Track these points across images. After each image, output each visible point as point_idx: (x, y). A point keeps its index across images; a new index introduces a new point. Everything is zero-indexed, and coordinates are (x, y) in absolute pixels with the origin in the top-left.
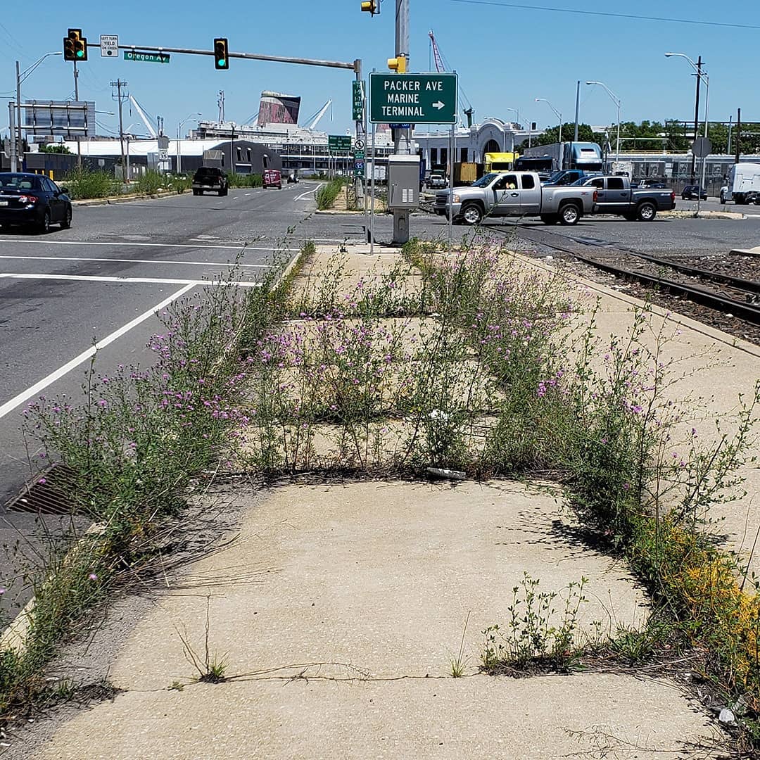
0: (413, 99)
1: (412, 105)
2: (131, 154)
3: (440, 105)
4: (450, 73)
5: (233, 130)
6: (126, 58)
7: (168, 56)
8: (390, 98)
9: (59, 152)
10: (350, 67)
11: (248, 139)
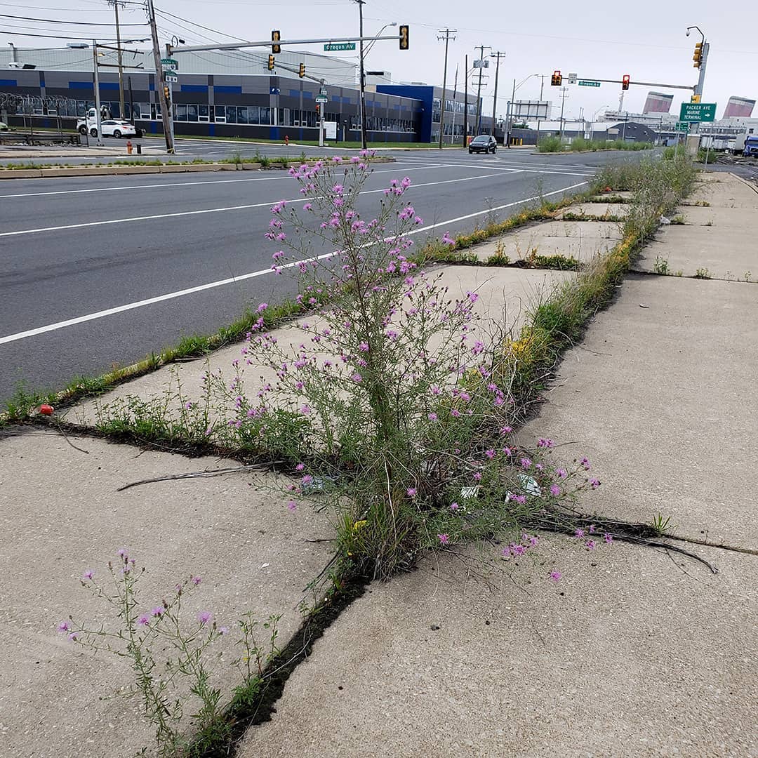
0: (698, 113)
1: (697, 115)
2: (565, 130)
3: (708, 115)
4: (714, 103)
5: (627, 117)
6: (579, 84)
7: (599, 84)
8: (688, 113)
9: (523, 128)
10: (691, 88)
11: (635, 121)
